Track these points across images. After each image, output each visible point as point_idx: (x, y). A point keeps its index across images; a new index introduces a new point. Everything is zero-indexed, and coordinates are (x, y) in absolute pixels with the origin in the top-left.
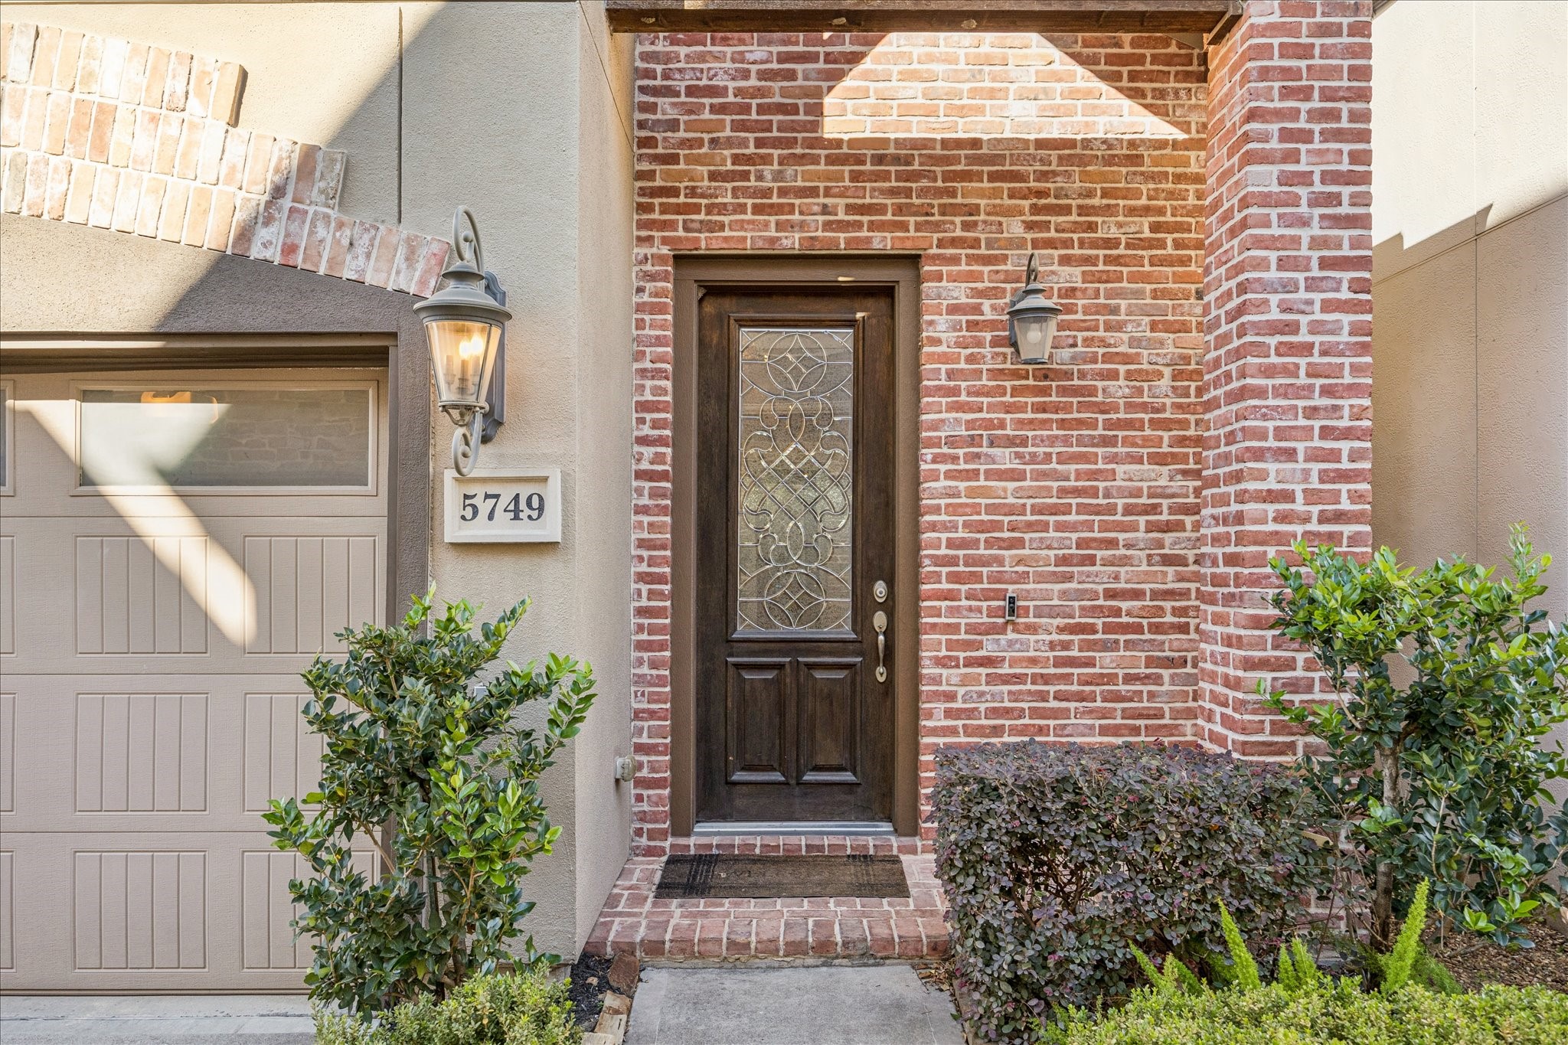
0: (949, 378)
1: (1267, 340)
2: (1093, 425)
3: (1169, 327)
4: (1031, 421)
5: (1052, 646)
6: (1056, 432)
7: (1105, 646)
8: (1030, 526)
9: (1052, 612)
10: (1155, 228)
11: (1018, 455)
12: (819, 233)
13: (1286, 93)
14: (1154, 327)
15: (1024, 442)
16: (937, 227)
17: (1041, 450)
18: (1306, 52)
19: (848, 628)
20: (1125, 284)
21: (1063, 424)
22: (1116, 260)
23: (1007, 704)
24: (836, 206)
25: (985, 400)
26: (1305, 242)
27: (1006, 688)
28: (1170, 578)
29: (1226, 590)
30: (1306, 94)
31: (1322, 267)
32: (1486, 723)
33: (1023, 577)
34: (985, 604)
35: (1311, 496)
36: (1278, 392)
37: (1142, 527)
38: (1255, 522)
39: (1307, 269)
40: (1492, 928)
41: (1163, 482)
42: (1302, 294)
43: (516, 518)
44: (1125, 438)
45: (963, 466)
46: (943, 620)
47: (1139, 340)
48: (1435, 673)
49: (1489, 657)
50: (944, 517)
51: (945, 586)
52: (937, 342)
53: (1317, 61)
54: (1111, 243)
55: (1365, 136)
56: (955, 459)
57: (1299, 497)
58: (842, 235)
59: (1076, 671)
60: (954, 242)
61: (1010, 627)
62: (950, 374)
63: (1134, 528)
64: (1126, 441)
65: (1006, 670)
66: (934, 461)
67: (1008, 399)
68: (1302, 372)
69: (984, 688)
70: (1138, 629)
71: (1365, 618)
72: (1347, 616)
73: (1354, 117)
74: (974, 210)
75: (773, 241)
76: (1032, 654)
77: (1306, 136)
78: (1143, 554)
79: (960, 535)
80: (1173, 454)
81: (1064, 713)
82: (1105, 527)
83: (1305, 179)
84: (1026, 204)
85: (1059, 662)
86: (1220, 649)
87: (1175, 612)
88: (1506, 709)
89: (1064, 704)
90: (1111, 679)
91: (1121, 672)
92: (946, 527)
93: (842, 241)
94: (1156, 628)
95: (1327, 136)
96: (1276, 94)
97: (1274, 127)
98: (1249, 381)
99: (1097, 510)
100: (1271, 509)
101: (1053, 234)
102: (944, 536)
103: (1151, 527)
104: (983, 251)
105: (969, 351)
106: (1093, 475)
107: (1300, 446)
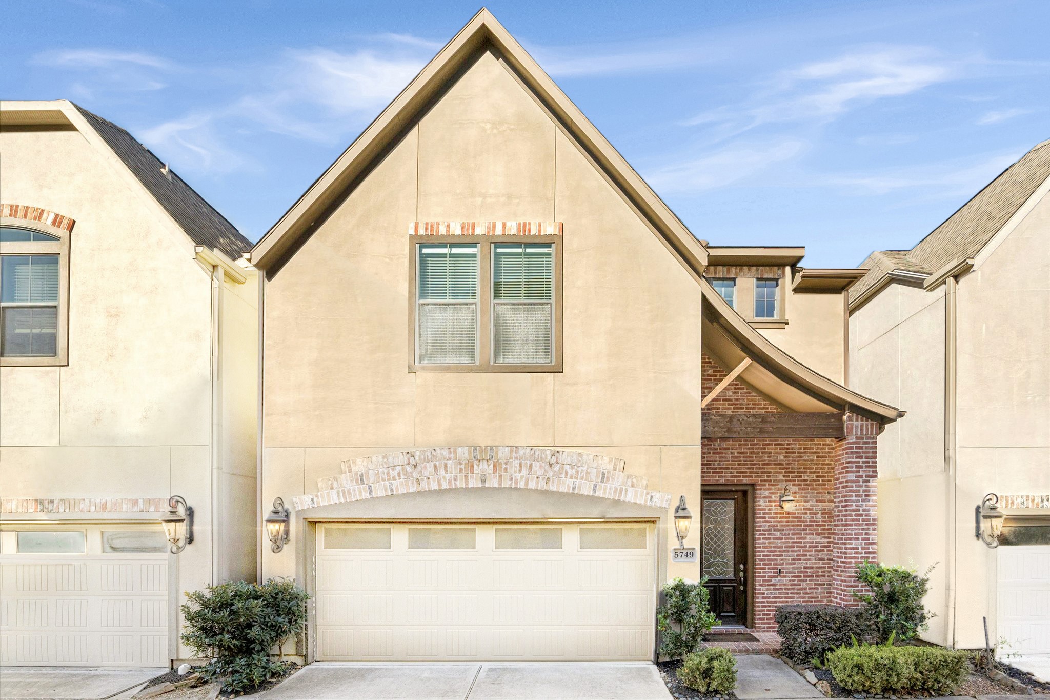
0: (763, 514)
1: (852, 513)
2: (801, 526)
3: (820, 501)
4: (785, 525)
5: (790, 581)
6: (791, 528)
7: (803, 581)
8: (784, 551)
9: (790, 572)
10: (817, 477)
11: (782, 534)
12: (730, 479)
13: (857, 457)
14: (817, 501)
15: (783, 530)
16: (760, 477)
17: (787, 532)
18: (861, 448)
19: (733, 576)
20: (809, 491)
21: (793, 526)
22: (807, 485)
23: (778, 595)
24: (734, 472)
25: (773, 520)
26: (861, 491)
27: (778, 591)
28: (821, 564)
29: (841, 569)
30: (862, 457)
31: (865, 496)
32: (905, 599)
33: (783, 564)
34: (772, 571)
35: (863, 548)
36: (855, 525)
37: (814, 551)
38: (850, 554)
39: (862, 497)
40: (906, 639)
41: (819, 540)
42: (861, 503)
43: (687, 557)
44: (809, 529)
45: (767, 536)
46: (762, 575)
47: (813, 505)
48: (894, 590)
49: (905, 586)
50: (762, 549)
51: (762, 566)
52: (760, 506)
53: (864, 450)
54: (806, 481)
55: (875, 467)
56: (765, 535)
57: (860, 548)
58: (735, 479)
59: (796, 587)
60: (765, 481)
61: (779, 576)
62: (764, 514)
63: (811, 551)
64: (809, 530)
65: (778, 587)
66: (759, 535)
67: (779, 519)
68: (861, 520)
69: (772, 591)
70: (812, 576)
71: (880, 578)
72: (876, 578)
73: (873, 462)
74: (770, 473)
75: (717, 480)
76: (784, 583)
77: (862, 467)
78: (814, 558)
79: (766, 553)
80: (822, 533)
81: (793, 597)
82: (804, 551)
83: (861, 477)
84: (783, 471)
85: (791, 585)
86: (839, 582)
87: (822, 572)
88: (909, 596)
89: (793, 595)
90: (805, 589)
91: (808, 587)
92: (762, 552)
93: (735, 481)
94: (817, 576)
95: (866, 467)
96: (854, 457)
97: (854, 465)
98: (848, 522)
99: (802, 547)
100: (853, 551)
101: (790, 478)
102: (762, 554)
103: (816, 551)
104: (772, 483)
105: (768, 508)
106: (801, 538)
107: (860, 537)
